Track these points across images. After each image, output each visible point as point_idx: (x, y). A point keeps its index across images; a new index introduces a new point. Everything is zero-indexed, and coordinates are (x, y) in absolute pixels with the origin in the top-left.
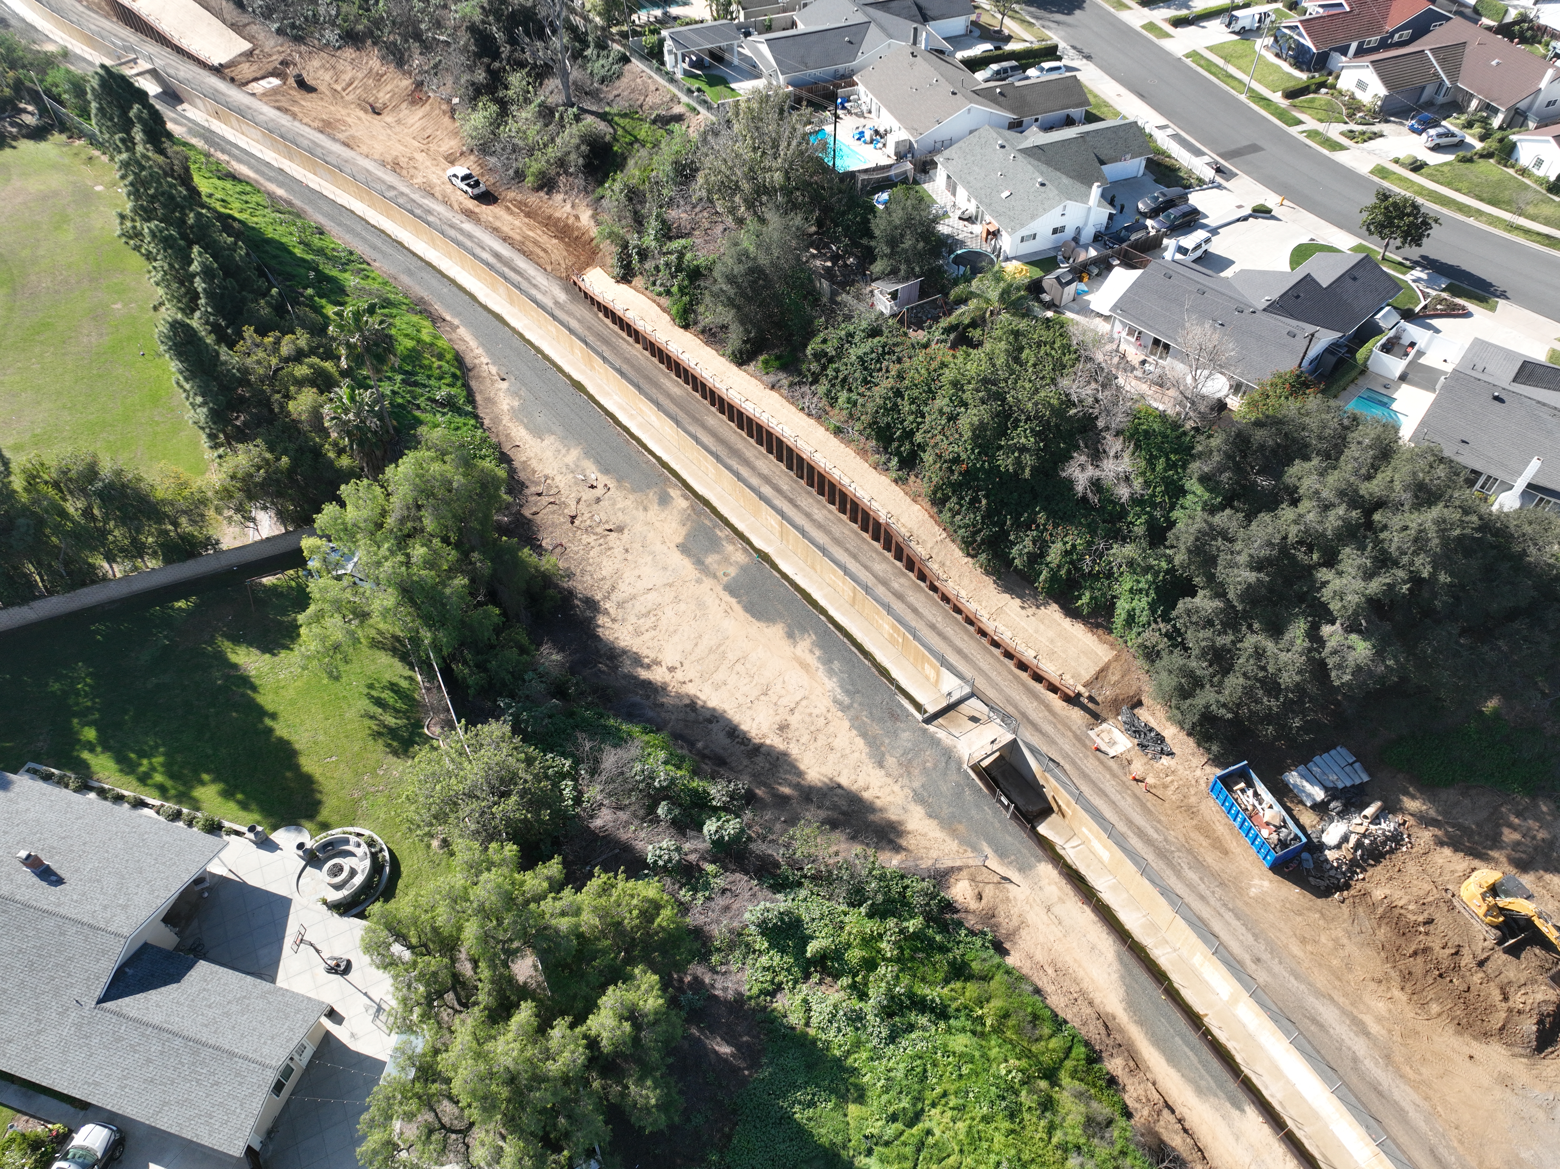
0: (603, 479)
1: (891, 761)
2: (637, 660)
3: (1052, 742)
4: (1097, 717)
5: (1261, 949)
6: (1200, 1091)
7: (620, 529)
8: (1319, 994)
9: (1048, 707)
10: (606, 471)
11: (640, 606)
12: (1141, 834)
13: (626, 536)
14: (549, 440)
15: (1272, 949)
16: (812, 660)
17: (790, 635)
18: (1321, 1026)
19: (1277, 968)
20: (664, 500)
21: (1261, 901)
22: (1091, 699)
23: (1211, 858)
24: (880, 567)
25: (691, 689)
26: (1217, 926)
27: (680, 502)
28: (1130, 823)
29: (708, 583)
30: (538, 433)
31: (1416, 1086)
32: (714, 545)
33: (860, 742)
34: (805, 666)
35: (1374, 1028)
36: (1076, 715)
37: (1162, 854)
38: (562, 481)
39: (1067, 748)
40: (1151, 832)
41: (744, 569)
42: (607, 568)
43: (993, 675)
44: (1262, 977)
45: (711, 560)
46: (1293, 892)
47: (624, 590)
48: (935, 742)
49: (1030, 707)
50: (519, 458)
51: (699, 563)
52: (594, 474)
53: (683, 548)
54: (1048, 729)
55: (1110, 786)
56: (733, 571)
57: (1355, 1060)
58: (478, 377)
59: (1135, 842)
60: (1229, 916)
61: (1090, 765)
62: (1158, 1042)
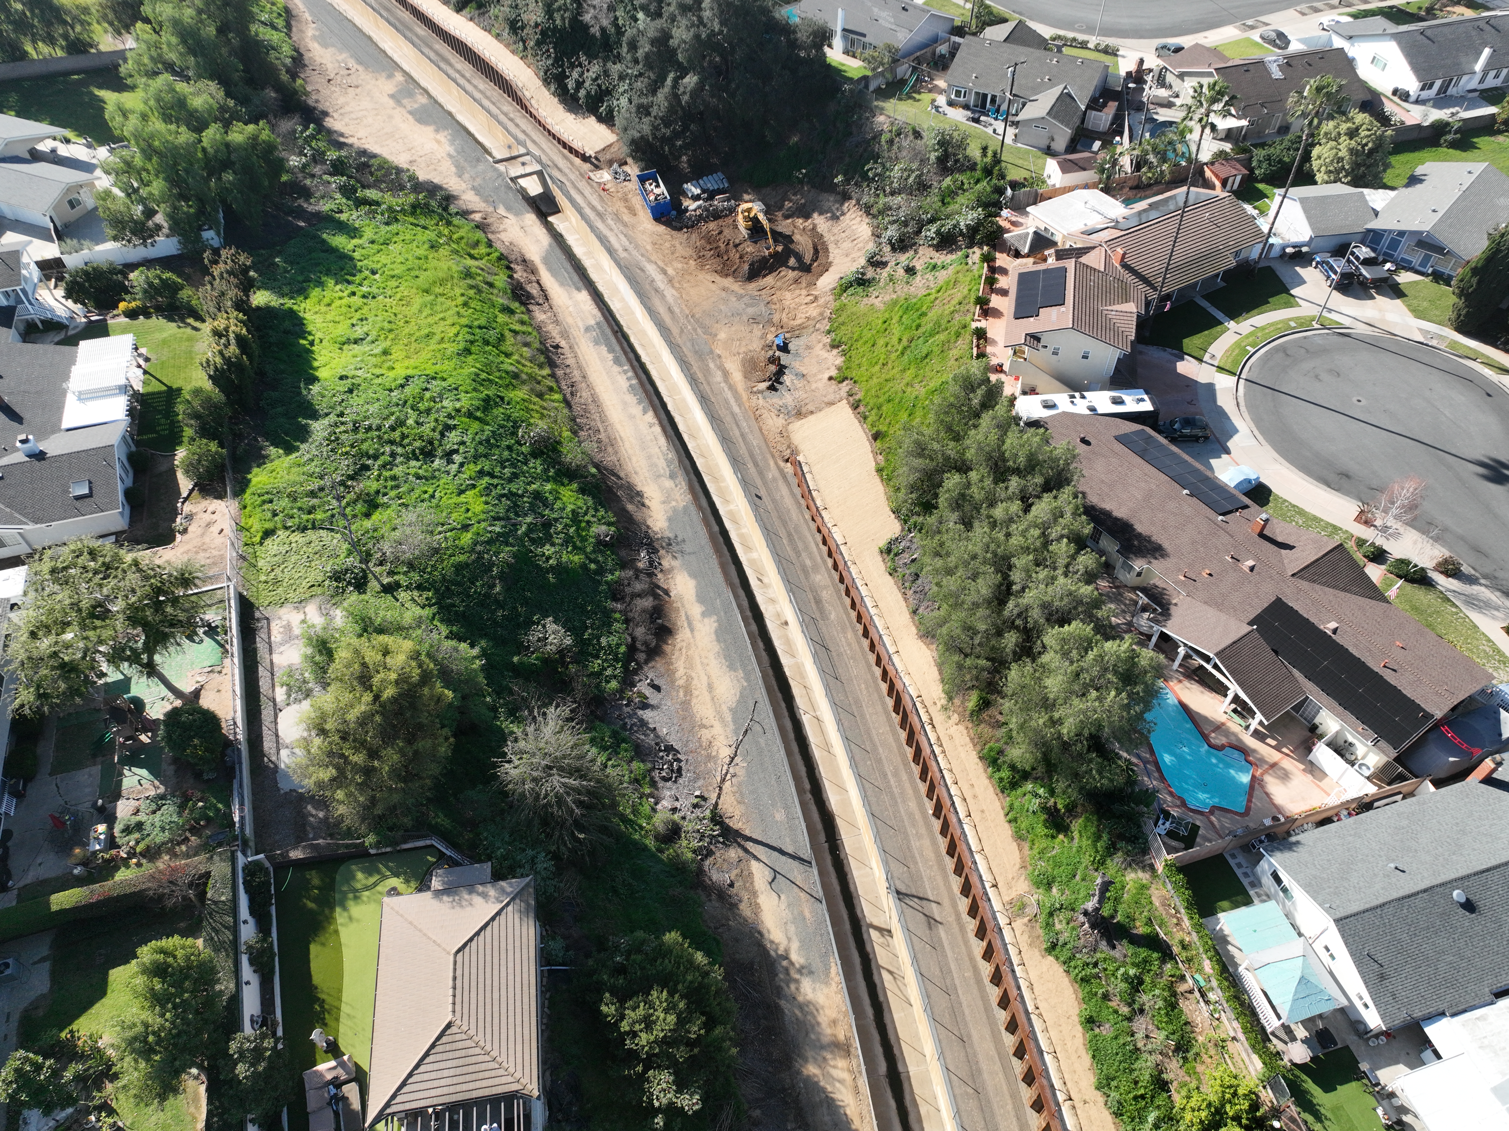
0: (356, 66)
1: (466, 176)
2: (342, 135)
3: (566, 175)
4: (597, 167)
5: (631, 248)
6: (562, 284)
7: (357, 87)
8: (650, 261)
9: (572, 163)
10: (360, 62)
11: (353, 116)
12: (593, 208)
13: (358, 90)
14: (331, 50)
15: (637, 247)
16: (443, 140)
17: (437, 131)
18: (643, 270)
19: (635, 253)
20: (390, 76)
21: (643, 232)
22: (596, 158)
23: (626, 217)
24: (506, 108)
25: (366, 146)
26: (613, 240)
27: (399, 77)
28: (590, 204)
29: (399, 109)
30: (325, 46)
31: (677, 289)
32: (410, 95)
33: (454, 169)
34: (438, 142)
35: (670, 271)
36: (587, 166)
37: (600, 215)
38: (330, 66)
39: (572, 177)
40: (599, 208)
41: (423, 106)
42: (341, 100)
43: (548, 151)
44: (623, 254)
45: (405, 101)
46: (661, 229)
47: (347, 109)
48: (496, 170)
49: (561, 163)
50: (307, 56)
51: (399, 102)
52: (351, 63)
53: (392, 96)
54: (567, 171)
55: (587, 191)
56: (416, 106)
57: (653, 281)
58: (299, 21)
59: (588, 211)
60: (622, 237)
61: (582, 185)
62: (550, 269)
